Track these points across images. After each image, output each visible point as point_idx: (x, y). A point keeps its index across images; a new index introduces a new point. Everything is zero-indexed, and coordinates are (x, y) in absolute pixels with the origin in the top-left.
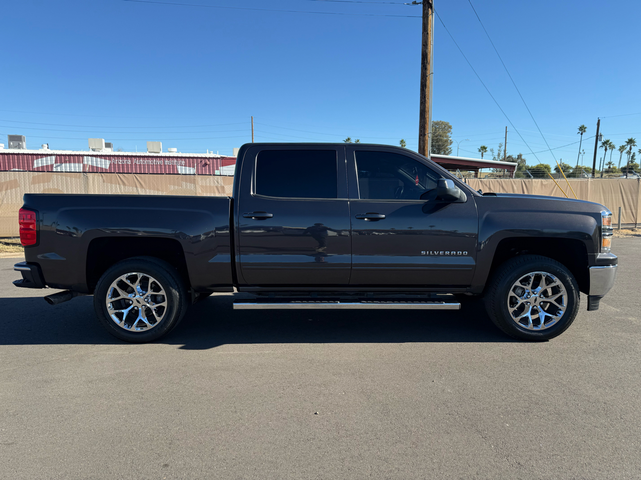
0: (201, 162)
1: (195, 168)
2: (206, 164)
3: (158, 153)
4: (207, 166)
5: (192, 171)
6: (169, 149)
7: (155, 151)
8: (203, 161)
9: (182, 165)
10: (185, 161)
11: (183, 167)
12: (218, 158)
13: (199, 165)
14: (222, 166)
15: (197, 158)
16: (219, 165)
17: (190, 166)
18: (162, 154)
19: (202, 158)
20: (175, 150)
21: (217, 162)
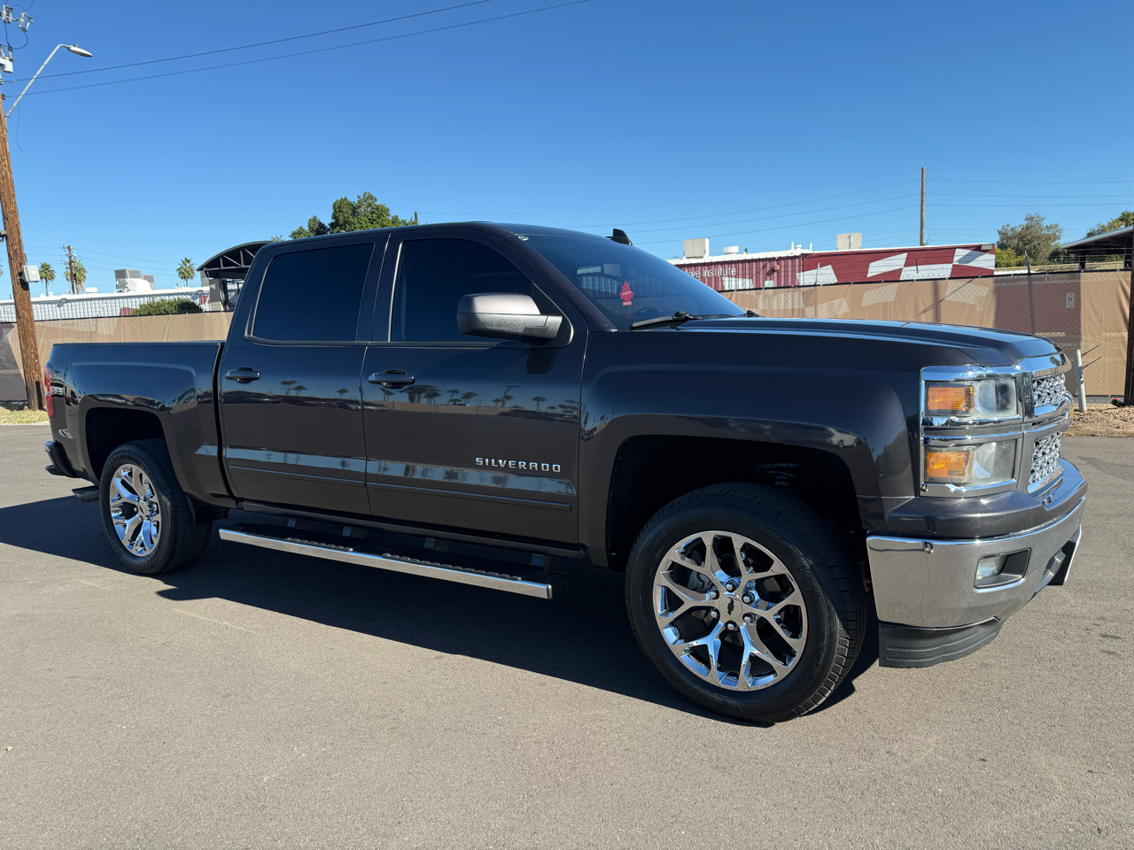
0: (765, 266)
1: (754, 277)
2: (773, 270)
3: (701, 257)
4: (775, 274)
5: (748, 283)
6: (725, 250)
7: (696, 255)
8: (768, 265)
9: (732, 276)
10: (737, 269)
11: (734, 279)
12: (795, 257)
13: (761, 272)
14: (803, 271)
15: (759, 260)
16: (797, 268)
17: (744, 277)
18: (707, 259)
19: (766, 260)
20: (735, 249)
21: (793, 266)
